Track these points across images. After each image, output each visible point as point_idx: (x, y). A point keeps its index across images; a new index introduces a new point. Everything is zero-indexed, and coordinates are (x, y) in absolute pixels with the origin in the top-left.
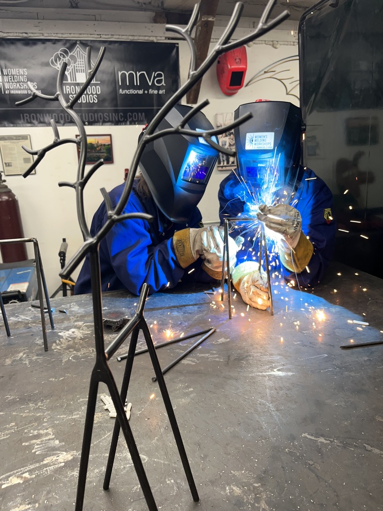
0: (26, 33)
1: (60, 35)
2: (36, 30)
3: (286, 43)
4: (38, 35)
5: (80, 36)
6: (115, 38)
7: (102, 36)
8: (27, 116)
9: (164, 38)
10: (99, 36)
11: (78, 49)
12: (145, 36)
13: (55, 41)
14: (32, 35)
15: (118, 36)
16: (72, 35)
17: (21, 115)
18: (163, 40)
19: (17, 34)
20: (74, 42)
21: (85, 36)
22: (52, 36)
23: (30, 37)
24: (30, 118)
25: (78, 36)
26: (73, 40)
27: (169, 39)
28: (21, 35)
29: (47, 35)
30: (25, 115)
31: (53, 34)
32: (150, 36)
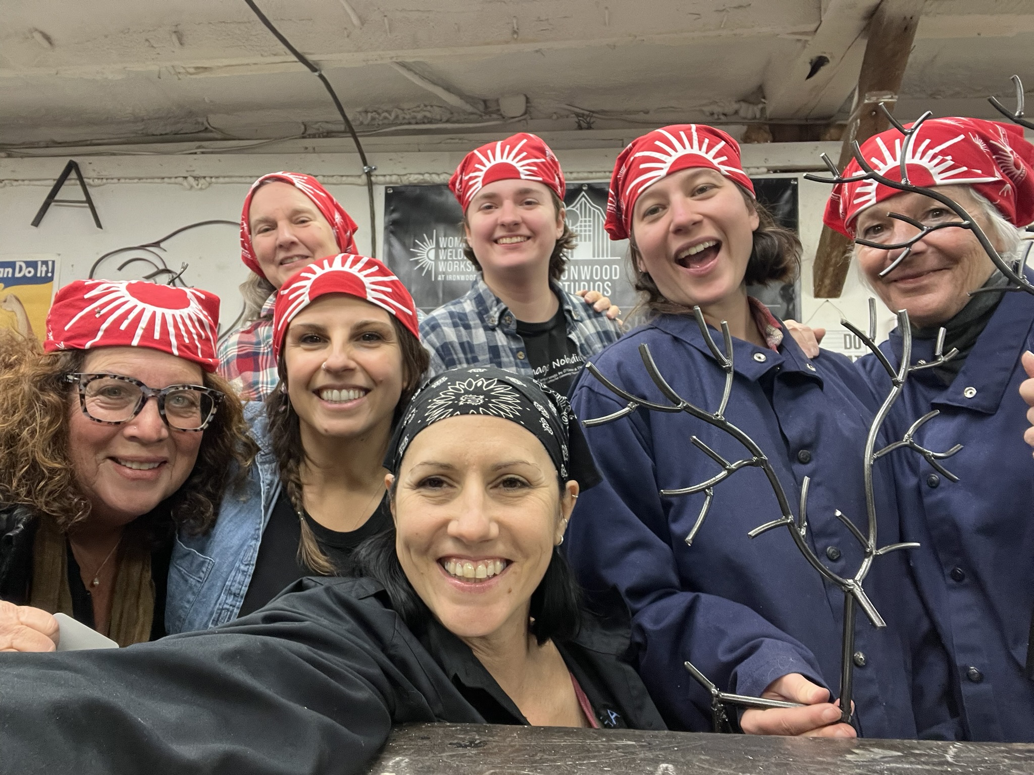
5: (590, 175)
9: (765, 170)
16: (575, 175)
18: (762, 173)
20: (576, 187)
21: (598, 175)
25: (586, 175)
26: (575, 184)
27: (775, 172)
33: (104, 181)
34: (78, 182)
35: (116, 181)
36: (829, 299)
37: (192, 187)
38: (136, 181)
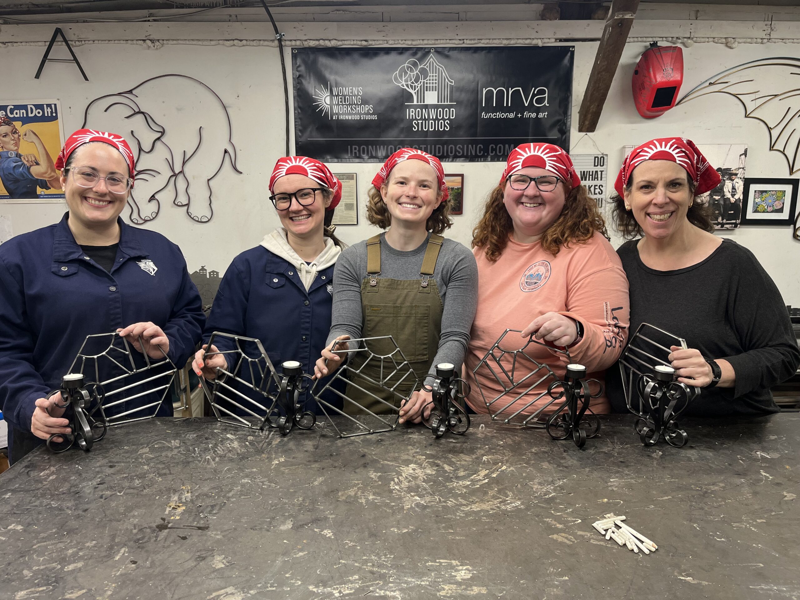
0: (366, 41)
1: (410, 42)
2: (379, 37)
3: (749, 40)
4: (381, 42)
5: (437, 42)
6: (483, 44)
7: (465, 41)
8: (355, 149)
9: (554, 40)
10: (462, 42)
11: (431, 59)
12: (527, 39)
13: (401, 51)
14: (373, 43)
15: (488, 41)
16: (426, 42)
17: (349, 147)
18: (552, 43)
19: (355, 42)
20: (427, 50)
21: (442, 41)
22: (400, 44)
23: (371, 45)
24: (359, 151)
25: (433, 42)
26: (425, 48)
27: (561, 40)
28: (359, 43)
29: (393, 42)
30: (354, 147)
31: (400, 41)
32: (533, 39)
33: (83, 42)
34: (64, 43)
35: (92, 42)
36: (588, 133)
37: (149, 47)
38: (107, 42)
